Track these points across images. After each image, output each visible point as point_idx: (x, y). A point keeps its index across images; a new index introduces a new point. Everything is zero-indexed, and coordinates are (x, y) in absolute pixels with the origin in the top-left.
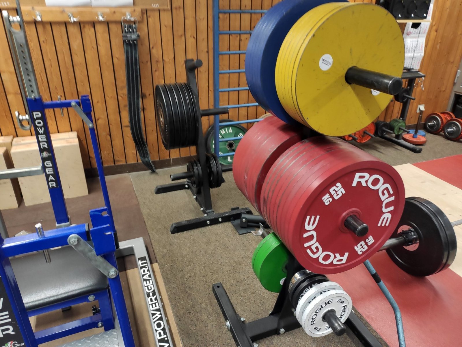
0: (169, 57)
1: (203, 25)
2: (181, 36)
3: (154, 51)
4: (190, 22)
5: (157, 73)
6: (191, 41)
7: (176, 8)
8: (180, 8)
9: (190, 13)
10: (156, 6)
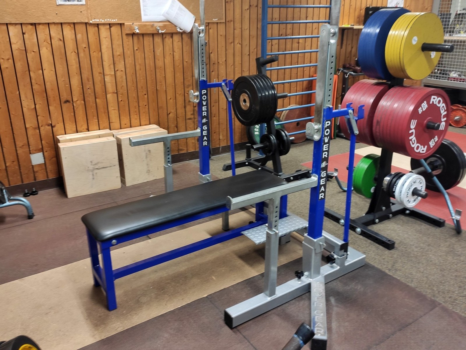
0: (222, 60)
1: (246, 33)
2: (231, 43)
3: (212, 55)
4: (238, 32)
5: (213, 73)
6: (238, 46)
7: (228, 21)
8: (231, 21)
9: (238, 25)
10: (215, 20)
